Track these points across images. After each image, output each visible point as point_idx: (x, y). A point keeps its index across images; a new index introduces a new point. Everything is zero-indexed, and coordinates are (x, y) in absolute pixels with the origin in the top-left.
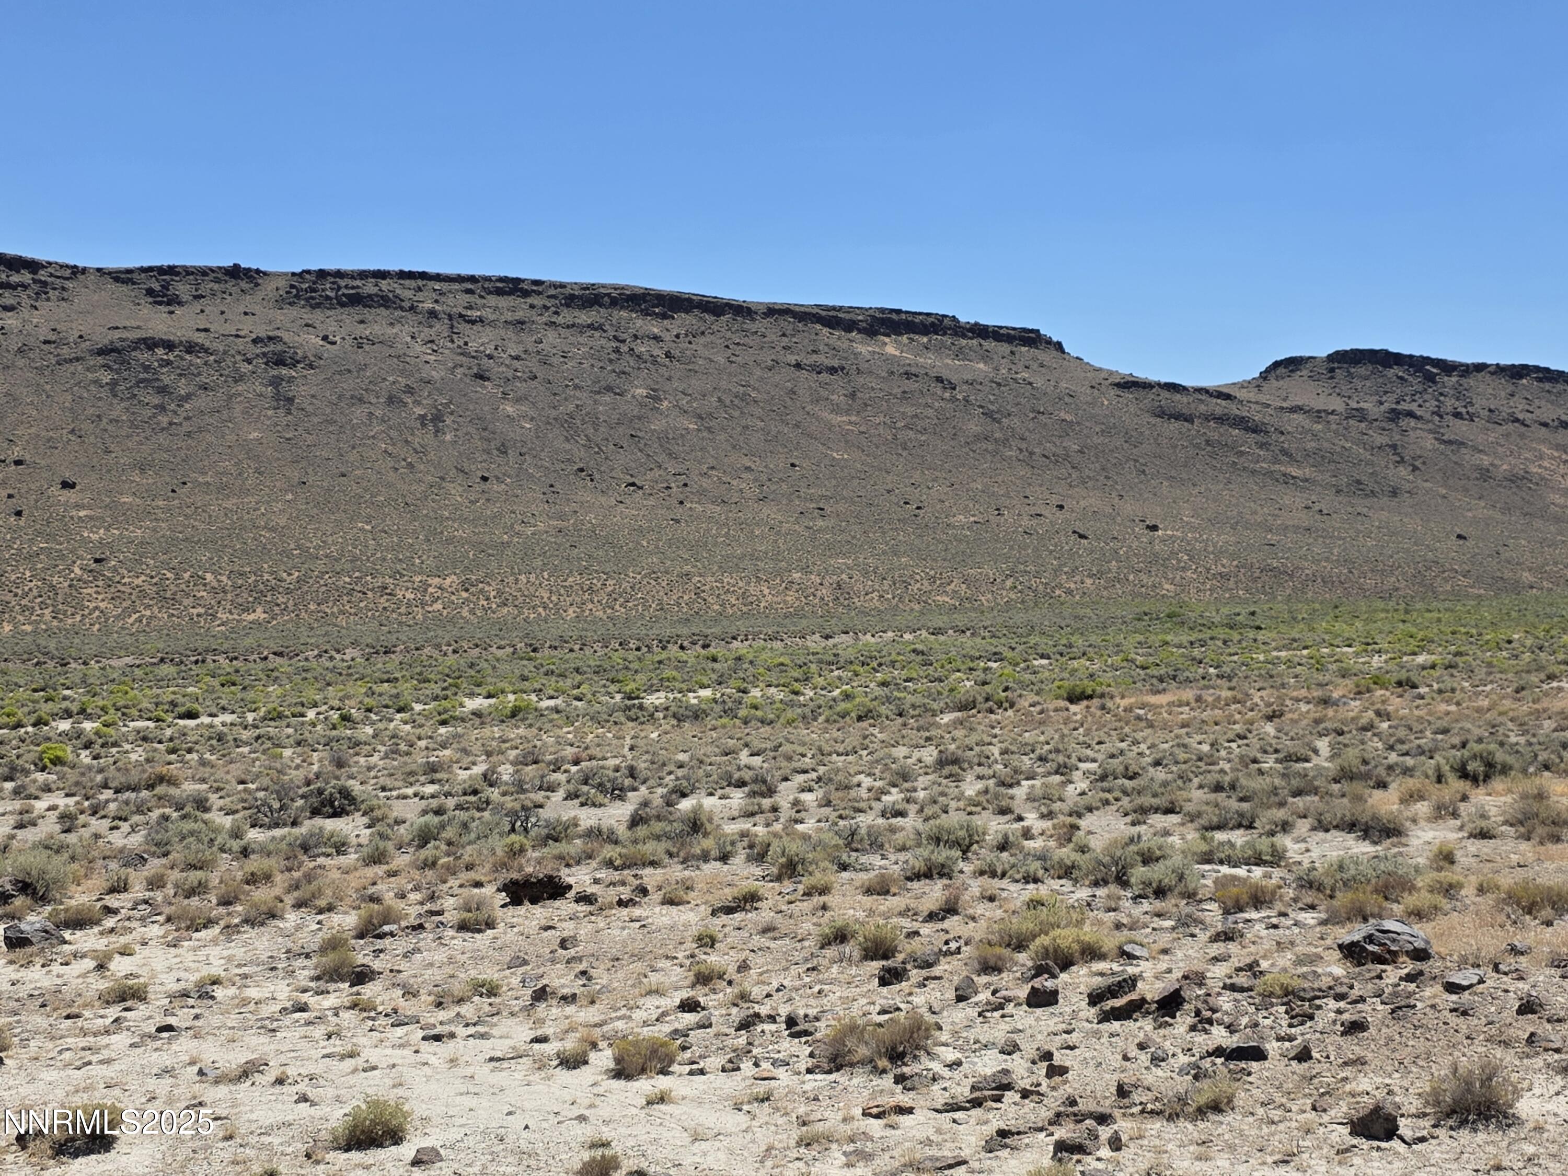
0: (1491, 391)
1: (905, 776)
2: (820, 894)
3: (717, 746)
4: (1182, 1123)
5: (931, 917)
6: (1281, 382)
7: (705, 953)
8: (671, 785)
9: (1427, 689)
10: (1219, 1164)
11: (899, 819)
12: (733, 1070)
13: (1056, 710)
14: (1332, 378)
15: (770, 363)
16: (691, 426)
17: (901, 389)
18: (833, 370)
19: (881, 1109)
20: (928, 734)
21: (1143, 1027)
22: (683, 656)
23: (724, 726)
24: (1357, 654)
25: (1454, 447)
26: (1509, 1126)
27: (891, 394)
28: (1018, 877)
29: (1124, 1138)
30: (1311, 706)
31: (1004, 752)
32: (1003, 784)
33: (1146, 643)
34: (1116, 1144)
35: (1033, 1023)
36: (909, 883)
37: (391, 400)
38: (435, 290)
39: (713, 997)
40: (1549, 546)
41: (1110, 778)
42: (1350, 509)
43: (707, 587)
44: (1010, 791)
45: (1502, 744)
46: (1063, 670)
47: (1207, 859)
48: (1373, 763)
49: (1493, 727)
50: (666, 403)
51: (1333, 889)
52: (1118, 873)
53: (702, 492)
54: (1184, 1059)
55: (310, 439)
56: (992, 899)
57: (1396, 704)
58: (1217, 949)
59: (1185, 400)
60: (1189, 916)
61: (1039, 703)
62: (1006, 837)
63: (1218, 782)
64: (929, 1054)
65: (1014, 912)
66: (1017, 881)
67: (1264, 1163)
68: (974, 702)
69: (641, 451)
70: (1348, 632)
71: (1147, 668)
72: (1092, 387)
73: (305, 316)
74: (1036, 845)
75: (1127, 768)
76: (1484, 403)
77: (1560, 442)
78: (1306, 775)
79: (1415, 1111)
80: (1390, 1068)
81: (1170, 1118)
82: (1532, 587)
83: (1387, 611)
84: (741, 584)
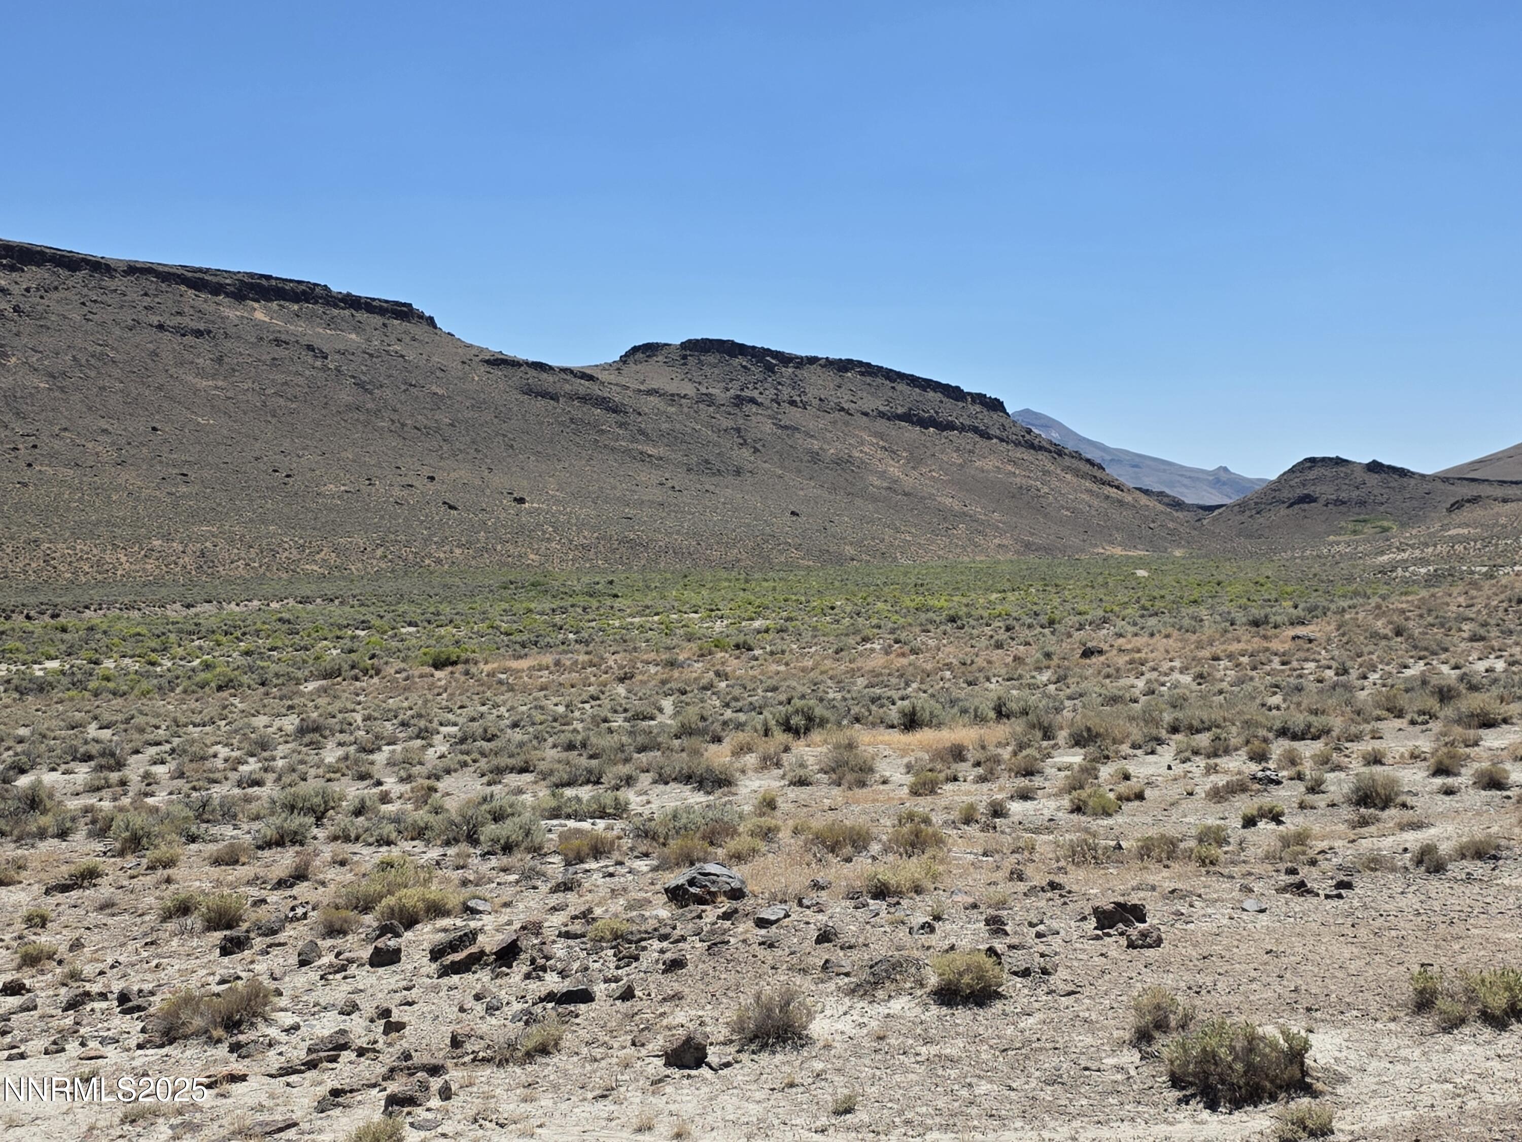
0: (821, 382)
1: (264, 745)
2: (164, 867)
3: (63, 720)
4: (511, 1068)
5: (281, 884)
6: (639, 366)
7: (35, 934)
8: (9, 760)
9: (761, 652)
10: (543, 1104)
11: (256, 788)
12: (57, 1052)
13: (421, 676)
14: (684, 364)
15: (130, 323)
16: (42, 385)
17: (271, 356)
18: (198, 333)
19: (213, 1079)
20: (290, 703)
21: (481, 978)
22: (28, 626)
23: (72, 699)
24: (702, 620)
25: (789, 432)
26: (802, 1046)
27: (259, 360)
28: (371, 840)
29: (454, 1087)
30: (659, 668)
31: (367, 718)
32: (364, 750)
33: (511, 610)
34: (446, 1094)
35: (375, 982)
36: (260, 852)
39: (40, 978)
40: (868, 523)
41: (470, 741)
42: (699, 487)
43: (58, 554)
44: (371, 757)
45: (821, 700)
46: (429, 637)
47: (555, 814)
48: (710, 720)
49: (815, 684)
51: (666, 837)
52: (469, 831)
53: (53, 455)
54: (517, 1007)
56: (343, 863)
57: (734, 665)
58: (555, 899)
59: (551, 379)
60: (532, 869)
61: (405, 670)
62: (363, 801)
63: (571, 741)
64: (266, 1020)
65: (364, 875)
66: (370, 845)
67: (585, 1099)
68: (339, 669)
70: (695, 599)
71: (511, 634)
72: (463, 363)
74: (394, 809)
75: (485, 731)
76: (816, 392)
77: (878, 429)
78: (651, 732)
79: (722, 1039)
80: (703, 1001)
81: (500, 1065)
82: (853, 560)
83: (730, 581)
84: (95, 551)
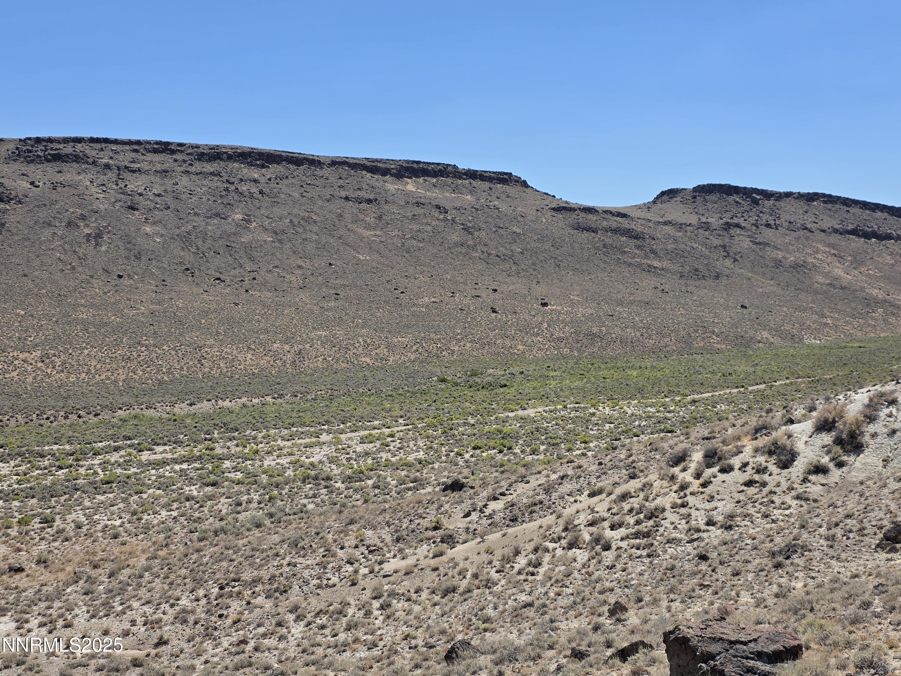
0: (793, 210)
6: (664, 205)
14: (694, 202)
15: (329, 197)
16: (268, 239)
17: (413, 213)
18: (369, 201)
25: (762, 246)
37: (69, 224)
38: (112, 150)
42: (683, 289)
50: (254, 224)
53: (264, 284)
55: (10, 251)
59: (595, 218)
69: (231, 256)
72: (537, 210)
73: (23, 169)
77: (831, 242)
